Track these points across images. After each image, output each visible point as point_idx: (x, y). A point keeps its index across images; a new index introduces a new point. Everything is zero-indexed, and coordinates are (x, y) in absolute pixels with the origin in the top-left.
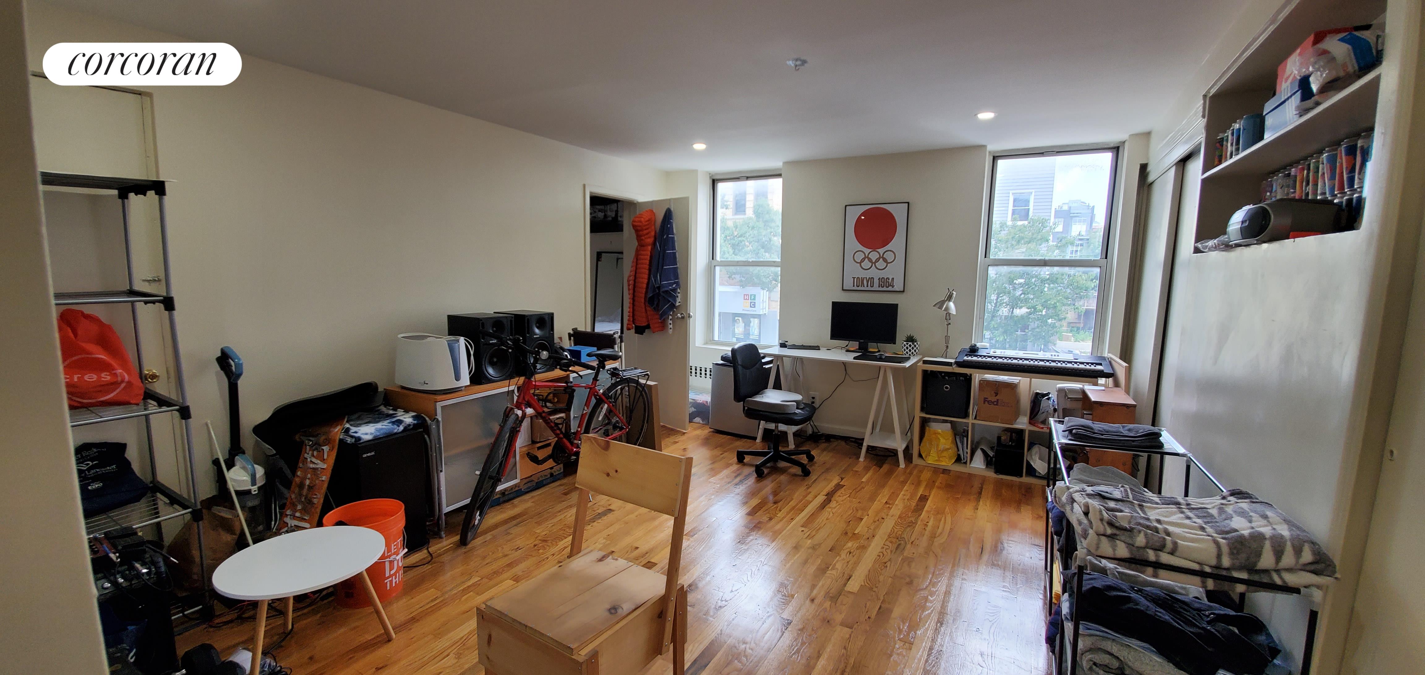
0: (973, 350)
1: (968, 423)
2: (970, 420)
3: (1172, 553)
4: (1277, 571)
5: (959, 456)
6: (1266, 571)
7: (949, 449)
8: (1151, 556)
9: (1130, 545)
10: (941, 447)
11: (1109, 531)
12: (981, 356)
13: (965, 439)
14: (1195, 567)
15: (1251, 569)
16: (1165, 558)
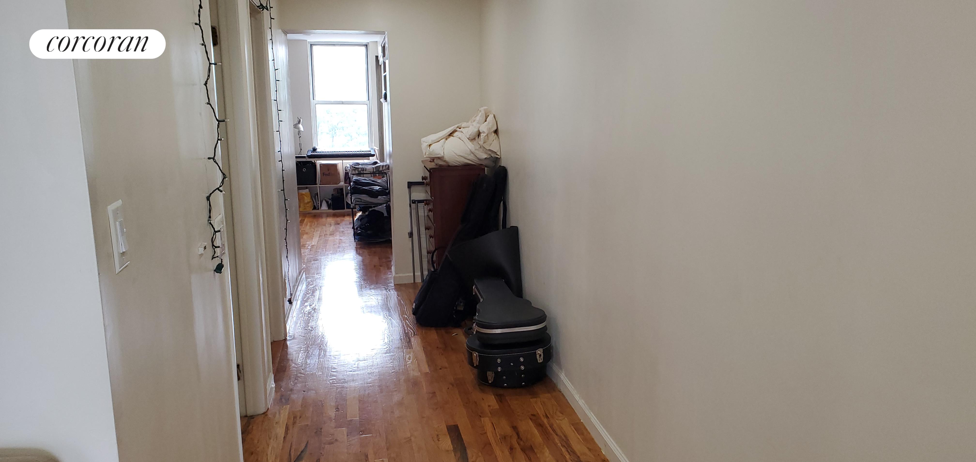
0: (314, 150)
1: (317, 187)
2: (318, 186)
3: (366, 171)
4: (383, 170)
5: (314, 206)
6: (381, 171)
7: (310, 202)
8: (362, 172)
9: (358, 171)
10: (306, 201)
11: (354, 169)
12: (318, 152)
13: (317, 196)
14: (370, 172)
15: (379, 171)
16: (364, 172)
